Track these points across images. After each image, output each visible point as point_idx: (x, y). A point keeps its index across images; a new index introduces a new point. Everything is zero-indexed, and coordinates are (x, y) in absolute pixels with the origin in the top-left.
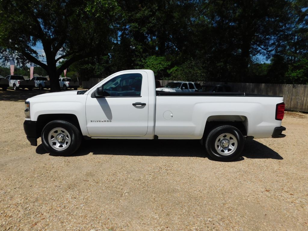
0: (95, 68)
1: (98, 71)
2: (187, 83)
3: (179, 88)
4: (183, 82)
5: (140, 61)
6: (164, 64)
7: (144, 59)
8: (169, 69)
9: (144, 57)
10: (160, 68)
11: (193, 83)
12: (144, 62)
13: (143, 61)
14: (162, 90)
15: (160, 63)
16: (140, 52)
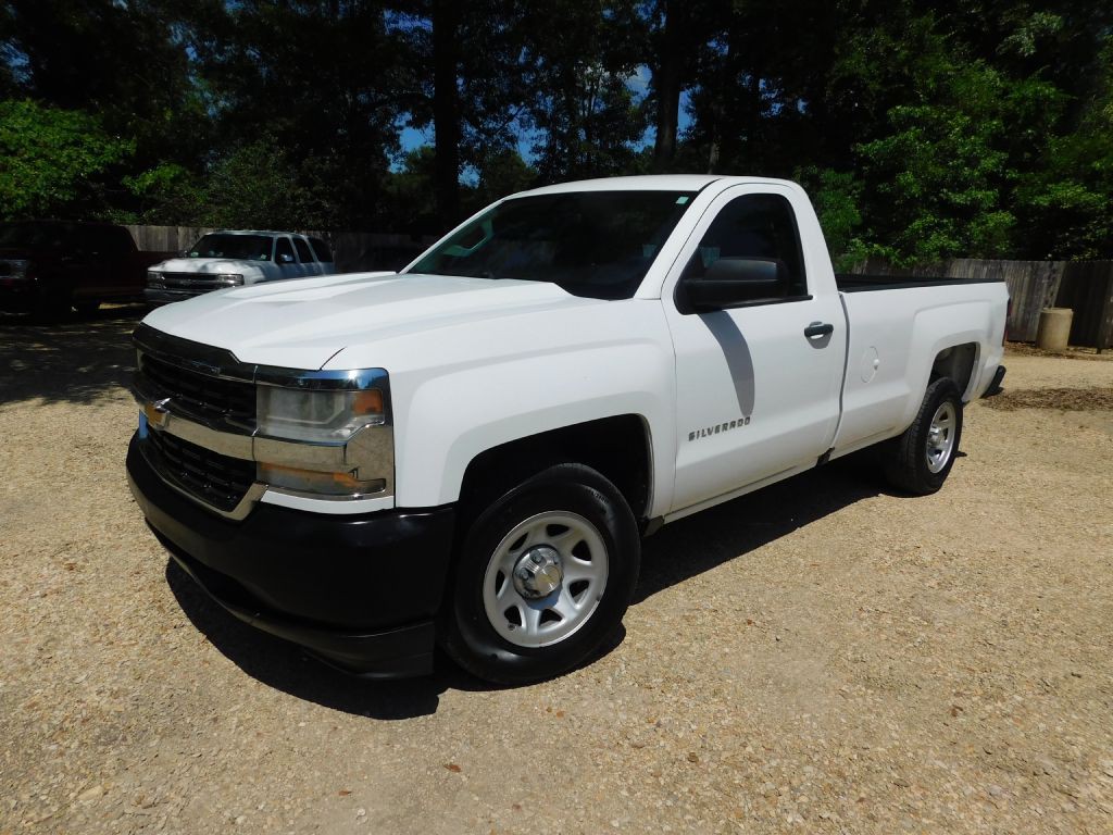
2: (289, 236)
3: (268, 259)
4: (277, 235)
6: (102, 148)
8: (135, 174)
10: (84, 163)
11: (304, 237)
14: (204, 267)
15: (77, 143)
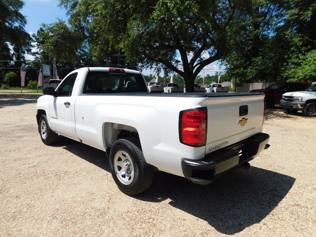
0: (246, 72)
1: (250, 75)
5: (298, 57)
7: (304, 55)
9: (303, 52)
12: (302, 59)
13: (301, 57)
16: (297, 47)
